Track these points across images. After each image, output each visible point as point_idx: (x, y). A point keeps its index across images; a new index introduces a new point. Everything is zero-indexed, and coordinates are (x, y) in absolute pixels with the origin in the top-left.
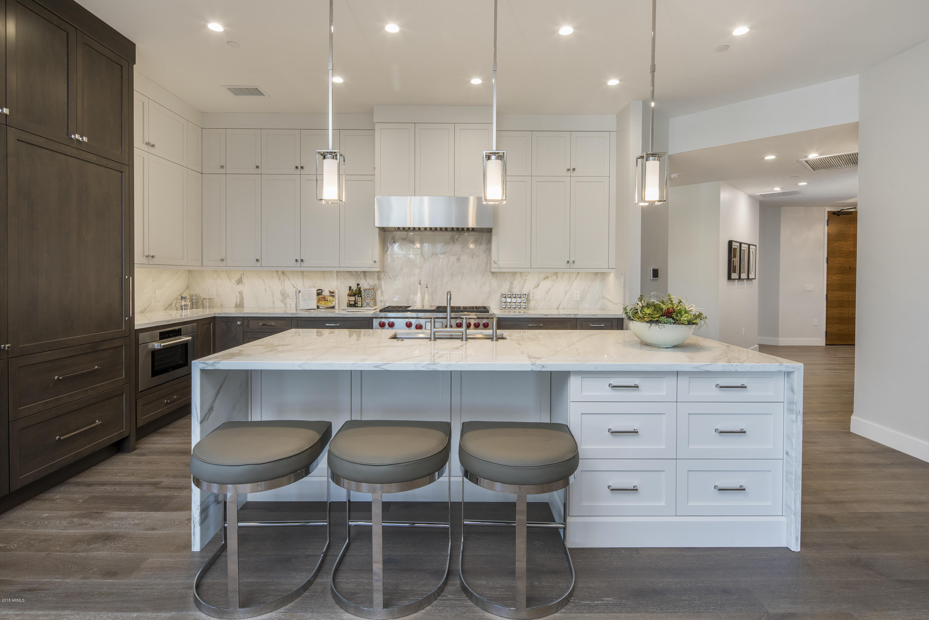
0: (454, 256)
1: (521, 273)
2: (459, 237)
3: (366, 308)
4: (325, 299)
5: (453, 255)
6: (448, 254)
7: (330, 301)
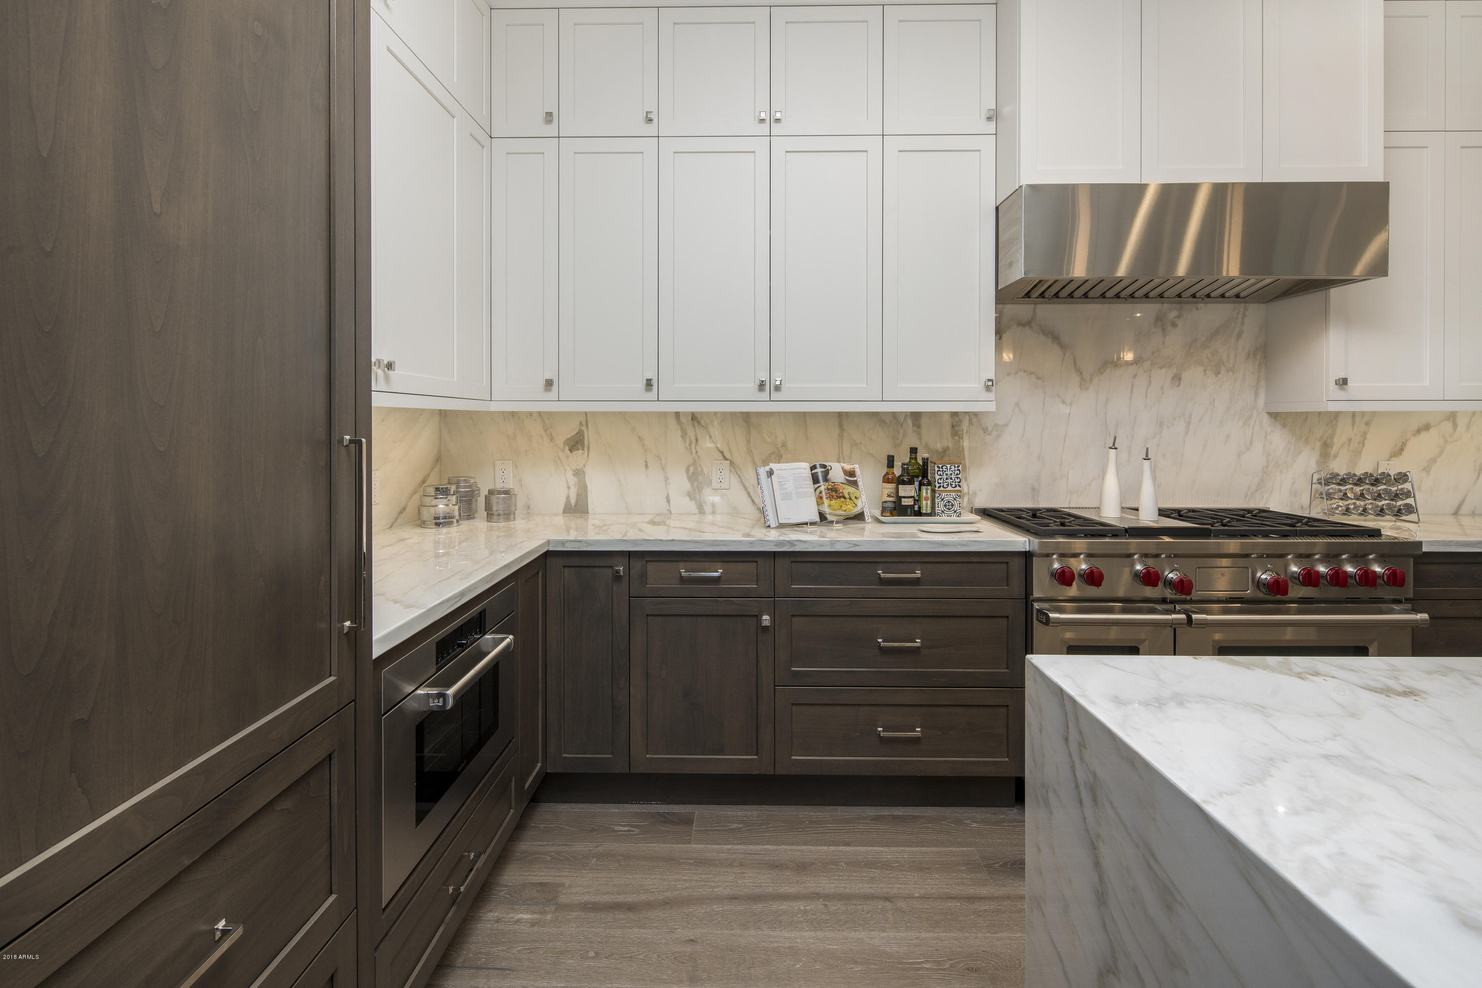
0: (1164, 370)
1: (1354, 414)
2: (1179, 317)
3: (944, 518)
4: (834, 492)
5: (1161, 368)
6: (1147, 365)
7: (850, 499)
